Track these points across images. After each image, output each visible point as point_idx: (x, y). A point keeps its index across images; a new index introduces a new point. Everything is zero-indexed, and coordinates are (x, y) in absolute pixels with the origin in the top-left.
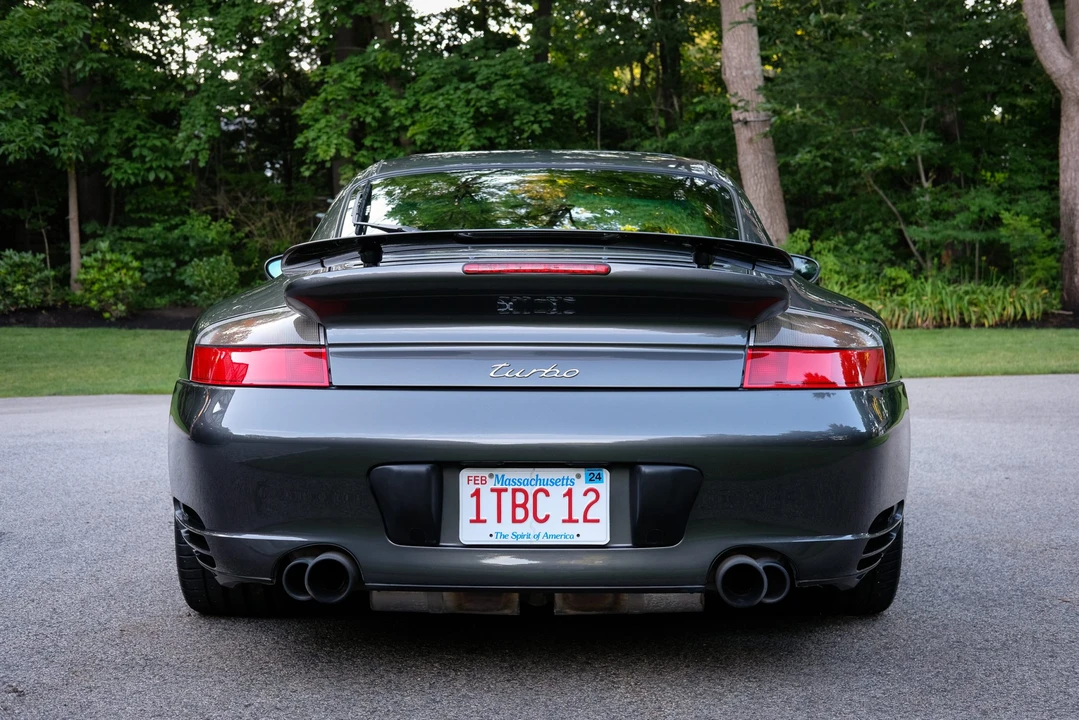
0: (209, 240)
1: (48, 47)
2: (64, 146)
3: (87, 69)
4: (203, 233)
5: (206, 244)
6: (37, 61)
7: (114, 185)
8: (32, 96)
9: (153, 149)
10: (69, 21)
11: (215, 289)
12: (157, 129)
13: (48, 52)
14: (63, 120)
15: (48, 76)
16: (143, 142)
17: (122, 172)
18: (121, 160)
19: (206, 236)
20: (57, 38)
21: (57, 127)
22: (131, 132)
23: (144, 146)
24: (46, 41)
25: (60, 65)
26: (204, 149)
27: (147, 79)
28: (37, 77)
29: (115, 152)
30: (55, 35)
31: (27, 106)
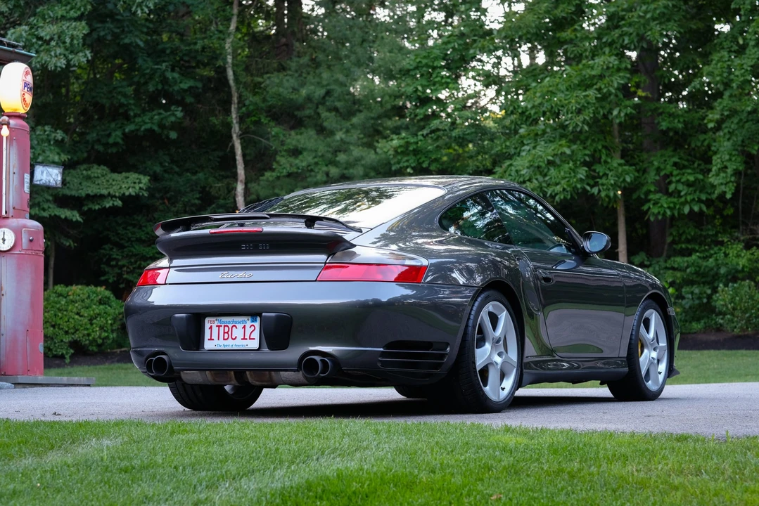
0: (740, 267)
1: (588, 99)
2: (603, 185)
3: (622, 114)
4: (735, 260)
5: (737, 271)
6: (579, 112)
7: (652, 219)
8: (579, 142)
9: (689, 184)
10: (607, 74)
11: (738, 313)
12: (696, 165)
13: (588, 103)
14: (606, 162)
15: (588, 124)
16: (678, 178)
17: (658, 207)
18: (658, 196)
19: (738, 264)
20: (596, 89)
21: (600, 169)
22: (669, 168)
23: (678, 181)
24: (587, 93)
25: (599, 113)
26: (731, 181)
27: (682, 120)
28: (577, 125)
29: (652, 189)
30: (595, 87)
31: (573, 152)
